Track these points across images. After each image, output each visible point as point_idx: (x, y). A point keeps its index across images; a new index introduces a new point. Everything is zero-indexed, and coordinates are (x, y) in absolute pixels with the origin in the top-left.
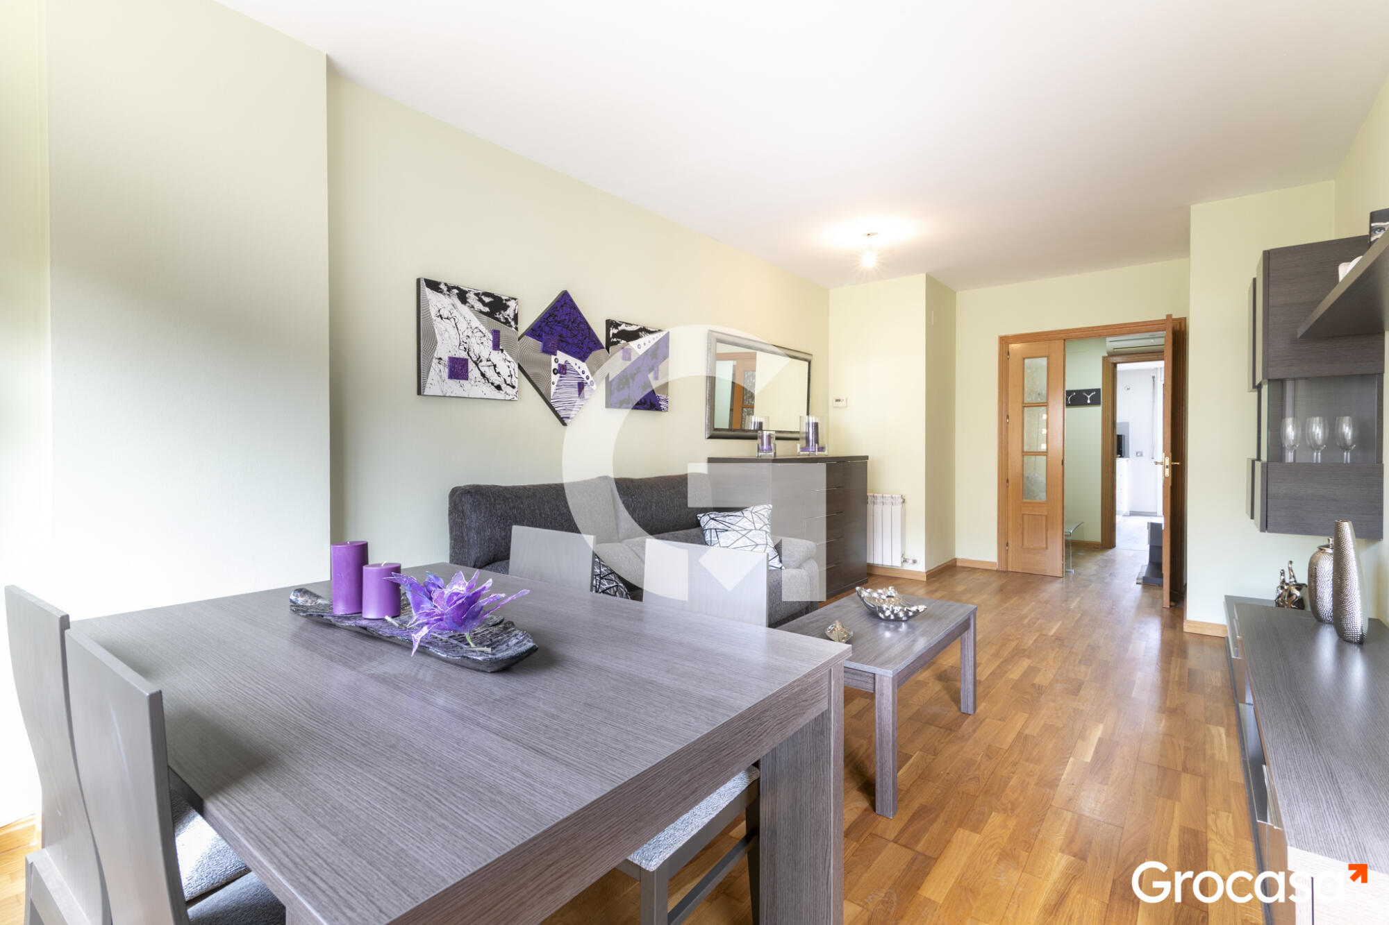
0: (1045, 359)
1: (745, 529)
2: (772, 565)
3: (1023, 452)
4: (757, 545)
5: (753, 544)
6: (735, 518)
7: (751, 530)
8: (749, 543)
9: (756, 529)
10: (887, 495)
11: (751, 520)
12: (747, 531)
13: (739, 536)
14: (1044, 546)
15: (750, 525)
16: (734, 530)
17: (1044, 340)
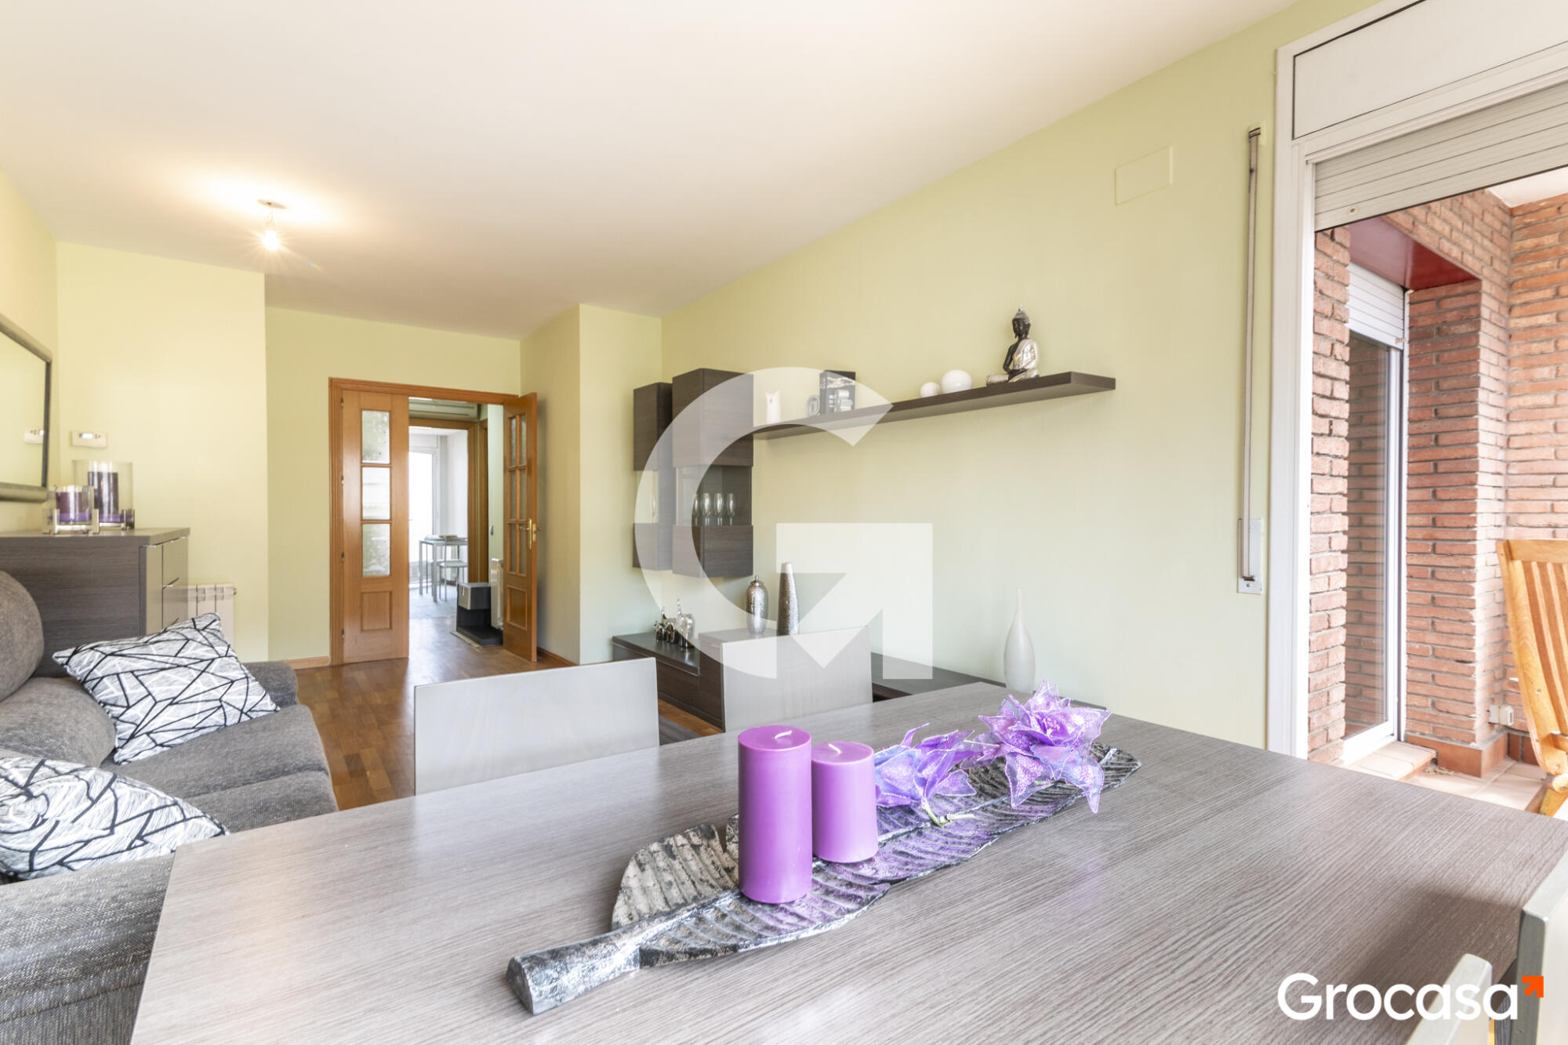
0: (388, 414)
1: (202, 661)
2: (263, 708)
3: (362, 519)
4: (232, 682)
5: (226, 681)
6: (170, 643)
7: (213, 660)
8: (216, 682)
9: (220, 657)
10: (206, 587)
11: (205, 642)
12: (207, 663)
13: (195, 674)
14: (388, 626)
15: (207, 651)
16: (179, 666)
17: (386, 393)
